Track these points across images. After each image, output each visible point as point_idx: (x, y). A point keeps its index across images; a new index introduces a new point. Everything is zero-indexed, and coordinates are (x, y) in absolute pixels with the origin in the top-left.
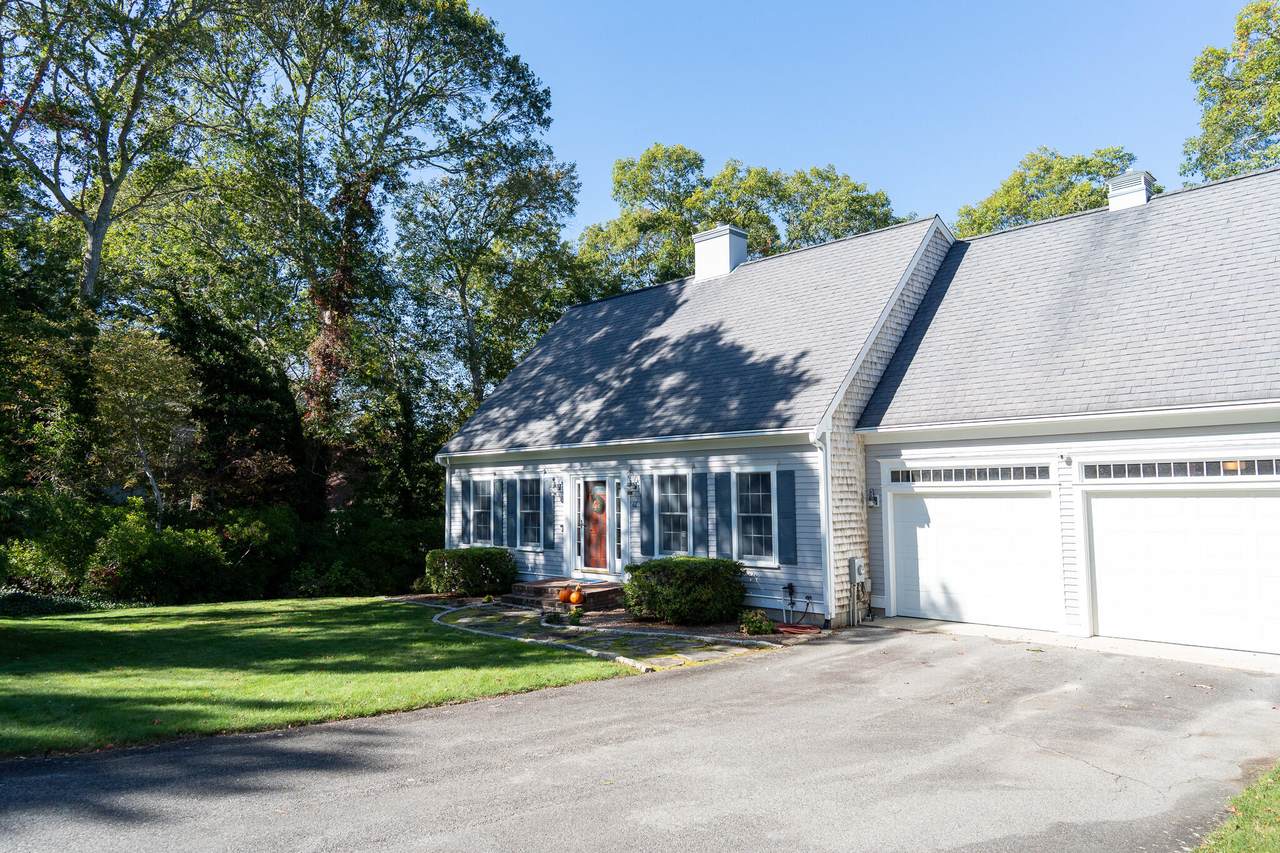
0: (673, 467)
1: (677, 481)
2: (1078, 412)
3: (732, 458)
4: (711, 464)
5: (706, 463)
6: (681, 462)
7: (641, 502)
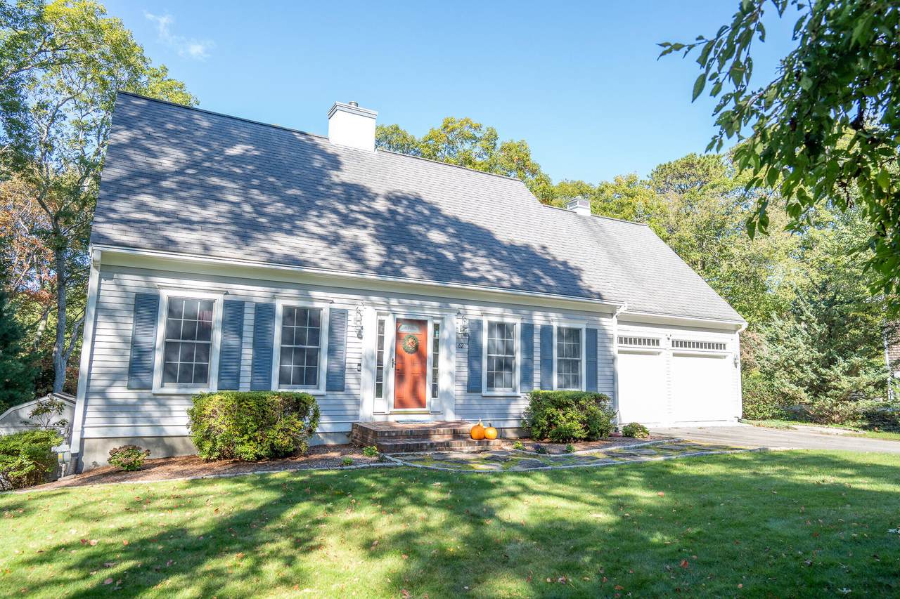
0: (502, 316)
1: (503, 328)
2: (680, 315)
3: (553, 315)
4: (535, 317)
5: (530, 317)
6: (509, 312)
7: (470, 345)
